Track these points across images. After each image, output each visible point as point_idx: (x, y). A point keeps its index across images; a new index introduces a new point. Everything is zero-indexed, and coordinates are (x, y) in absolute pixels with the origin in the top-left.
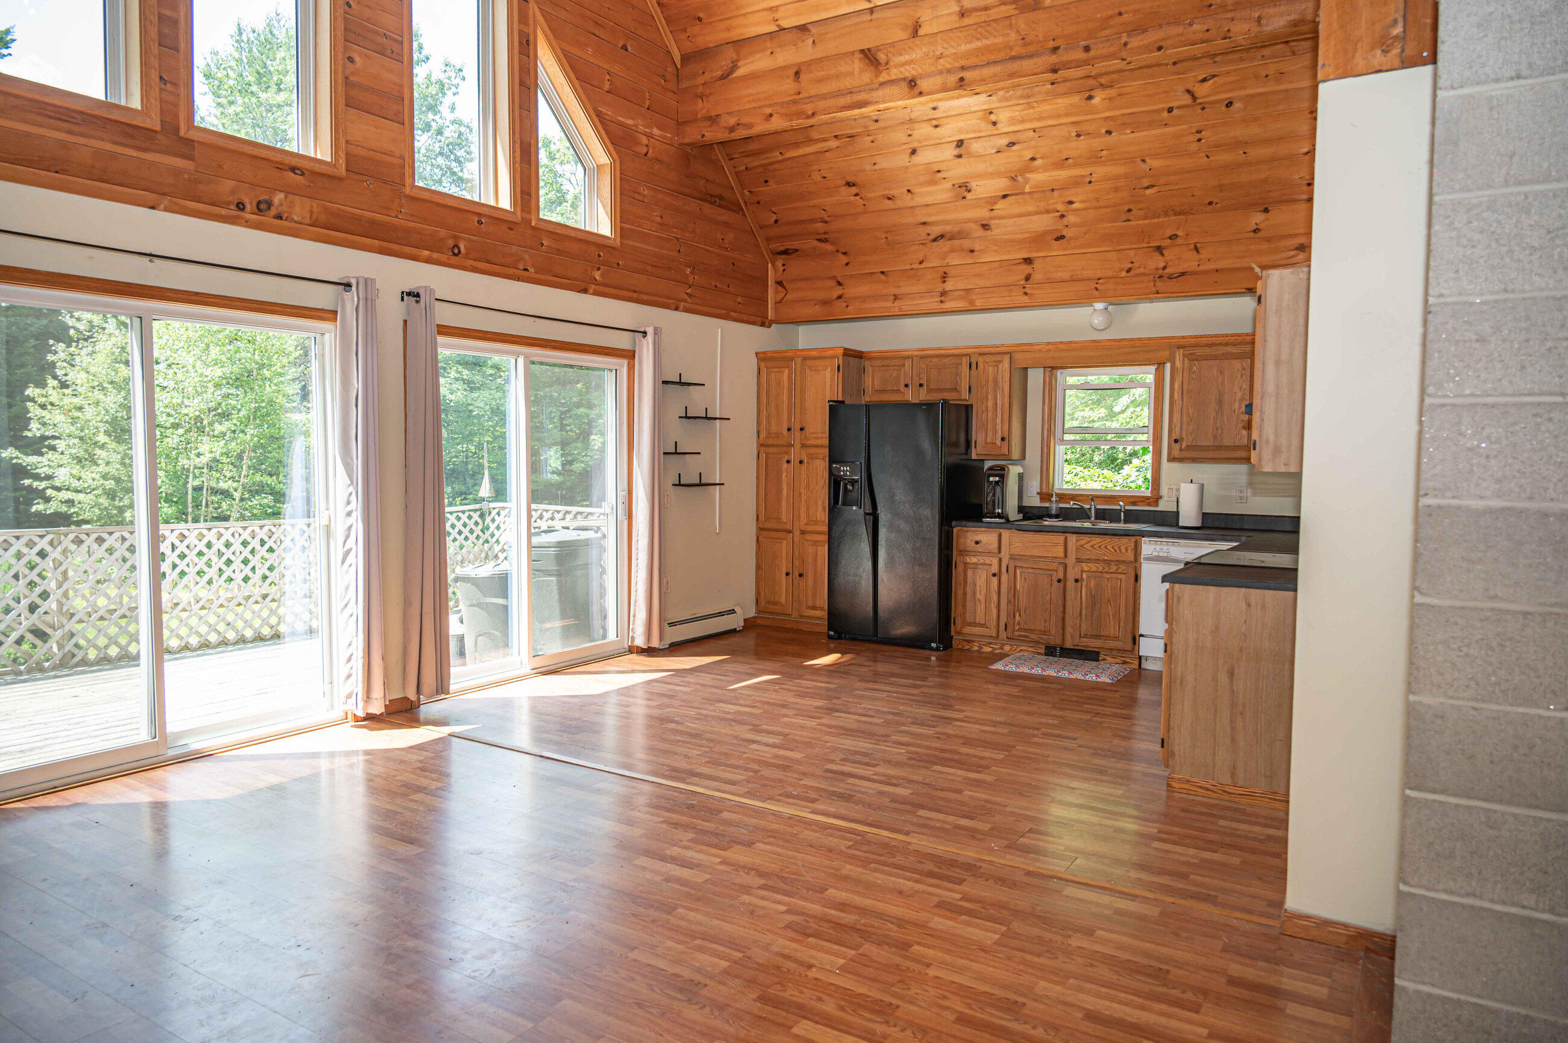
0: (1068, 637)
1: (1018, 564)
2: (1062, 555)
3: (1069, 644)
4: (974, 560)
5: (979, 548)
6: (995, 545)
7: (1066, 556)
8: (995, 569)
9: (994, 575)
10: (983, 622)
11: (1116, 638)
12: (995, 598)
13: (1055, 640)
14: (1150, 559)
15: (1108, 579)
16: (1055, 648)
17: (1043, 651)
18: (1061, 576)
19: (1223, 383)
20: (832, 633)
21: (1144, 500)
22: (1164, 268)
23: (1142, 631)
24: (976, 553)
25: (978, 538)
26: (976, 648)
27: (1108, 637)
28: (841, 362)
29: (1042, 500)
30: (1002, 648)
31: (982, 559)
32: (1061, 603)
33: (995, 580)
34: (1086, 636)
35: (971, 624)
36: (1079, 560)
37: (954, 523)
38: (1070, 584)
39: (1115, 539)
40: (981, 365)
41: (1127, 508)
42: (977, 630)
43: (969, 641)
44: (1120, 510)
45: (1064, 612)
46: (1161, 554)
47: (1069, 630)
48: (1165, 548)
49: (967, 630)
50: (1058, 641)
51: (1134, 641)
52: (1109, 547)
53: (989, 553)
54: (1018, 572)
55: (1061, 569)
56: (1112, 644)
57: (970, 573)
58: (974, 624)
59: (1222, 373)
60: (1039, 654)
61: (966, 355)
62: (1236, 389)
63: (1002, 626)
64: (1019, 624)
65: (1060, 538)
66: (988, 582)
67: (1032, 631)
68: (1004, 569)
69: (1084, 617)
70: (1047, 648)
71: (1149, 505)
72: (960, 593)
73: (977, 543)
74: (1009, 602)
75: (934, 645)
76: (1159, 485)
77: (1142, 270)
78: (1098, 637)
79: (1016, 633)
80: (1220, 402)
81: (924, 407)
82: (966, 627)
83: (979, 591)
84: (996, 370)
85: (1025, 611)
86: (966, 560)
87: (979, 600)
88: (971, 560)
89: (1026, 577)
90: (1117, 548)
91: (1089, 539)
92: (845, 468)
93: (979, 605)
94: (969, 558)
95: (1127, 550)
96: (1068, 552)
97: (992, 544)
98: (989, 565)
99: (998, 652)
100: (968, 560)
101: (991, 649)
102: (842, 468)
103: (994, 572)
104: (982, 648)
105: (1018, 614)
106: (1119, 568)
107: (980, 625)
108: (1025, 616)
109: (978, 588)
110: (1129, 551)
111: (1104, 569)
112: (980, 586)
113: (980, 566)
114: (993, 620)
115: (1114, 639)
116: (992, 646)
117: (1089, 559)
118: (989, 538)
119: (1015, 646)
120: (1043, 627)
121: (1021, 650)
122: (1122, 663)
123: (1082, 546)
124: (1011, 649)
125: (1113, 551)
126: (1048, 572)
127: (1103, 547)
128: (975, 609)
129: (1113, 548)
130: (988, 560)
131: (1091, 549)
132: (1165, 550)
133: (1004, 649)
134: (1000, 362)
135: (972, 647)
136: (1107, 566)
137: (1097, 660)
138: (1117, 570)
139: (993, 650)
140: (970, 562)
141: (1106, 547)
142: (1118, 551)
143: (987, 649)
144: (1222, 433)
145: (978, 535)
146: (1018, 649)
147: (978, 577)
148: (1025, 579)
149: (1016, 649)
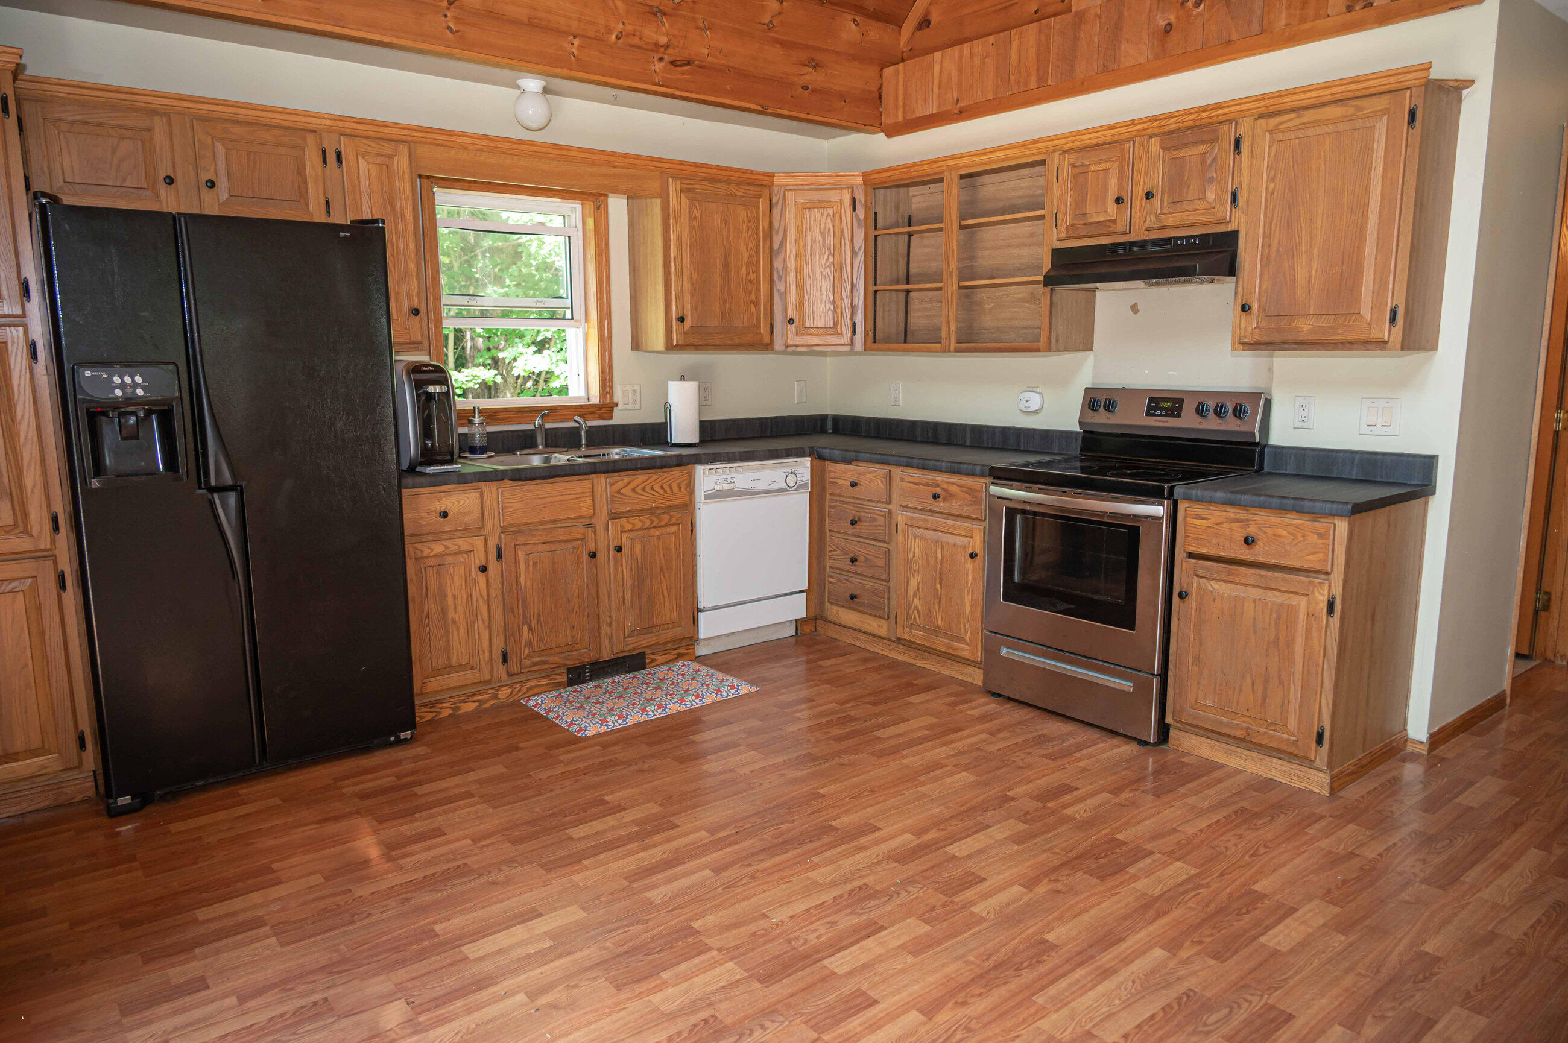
0: (605, 642)
1: (521, 539)
2: (589, 512)
3: (606, 655)
4: (438, 548)
5: (447, 525)
6: (476, 512)
7: (594, 512)
8: (477, 559)
9: (480, 570)
10: (464, 661)
11: (673, 624)
12: (483, 608)
13: (585, 655)
14: (711, 496)
15: (659, 538)
16: (584, 667)
17: (564, 678)
18: (591, 547)
19: (728, 237)
20: (125, 800)
21: (591, 410)
22: (667, 46)
23: (701, 606)
24: (436, 536)
25: (441, 506)
26: (446, 713)
27: (663, 626)
30: (496, 697)
31: (452, 545)
32: (593, 591)
33: (481, 578)
34: (632, 633)
35: (439, 672)
36: (613, 516)
38: (606, 556)
39: (663, 473)
40: (347, 157)
41: (586, 423)
42: (453, 679)
43: (434, 704)
45: (598, 604)
46: (726, 487)
47: (606, 631)
48: (729, 477)
49: (434, 684)
50: (591, 656)
51: (695, 621)
52: (656, 488)
53: (469, 531)
54: (521, 555)
55: (589, 535)
57: (432, 576)
58: (450, 668)
59: (726, 222)
60: (559, 686)
61: (313, 131)
62: (742, 248)
63: (498, 657)
64: (529, 644)
65: (584, 484)
66: (469, 584)
67: (552, 650)
68: (494, 555)
69: (628, 604)
70: (570, 671)
73: (445, 515)
74: (507, 611)
76: (610, 387)
77: (636, 41)
78: (649, 629)
79: (527, 662)
80: (726, 265)
81: (342, 234)
82: (431, 679)
83: (453, 606)
84: (385, 174)
85: (539, 621)
86: (422, 552)
87: (454, 622)
88: (432, 550)
89: (535, 560)
90: (666, 487)
91: (627, 479)
92: (128, 380)
93: (455, 633)
94: (428, 547)
95: (680, 488)
96: (597, 506)
97: (470, 512)
98: (468, 552)
99: (488, 705)
100: (426, 552)
101: (477, 704)
102: (117, 380)
103: (478, 563)
104: (458, 708)
105: (525, 628)
106: (672, 517)
107: (461, 667)
108: (540, 628)
109: (450, 599)
110: (683, 490)
111: (652, 522)
112: (454, 596)
113: (450, 559)
114: (484, 651)
115: (671, 626)
116: (476, 698)
117: (629, 511)
118: (462, 502)
119: (518, 685)
120: (569, 638)
121: (529, 689)
122: (676, 658)
123: (619, 492)
124: (512, 692)
125: (661, 491)
126: (570, 545)
127: (648, 489)
128: (448, 641)
129: (662, 487)
130: (464, 544)
131: (630, 494)
132: (729, 480)
133: (500, 696)
134: (391, 157)
135: (440, 713)
136: (657, 517)
137: (643, 667)
138: (670, 520)
139: (480, 705)
140: (431, 554)
141: (652, 488)
142: (669, 492)
143: (468, 707)
144: (730, 309)
145: (439, 500)
146: (524, 689)
147: (448, 581)
148: (535, 564)
149: (520, 690)
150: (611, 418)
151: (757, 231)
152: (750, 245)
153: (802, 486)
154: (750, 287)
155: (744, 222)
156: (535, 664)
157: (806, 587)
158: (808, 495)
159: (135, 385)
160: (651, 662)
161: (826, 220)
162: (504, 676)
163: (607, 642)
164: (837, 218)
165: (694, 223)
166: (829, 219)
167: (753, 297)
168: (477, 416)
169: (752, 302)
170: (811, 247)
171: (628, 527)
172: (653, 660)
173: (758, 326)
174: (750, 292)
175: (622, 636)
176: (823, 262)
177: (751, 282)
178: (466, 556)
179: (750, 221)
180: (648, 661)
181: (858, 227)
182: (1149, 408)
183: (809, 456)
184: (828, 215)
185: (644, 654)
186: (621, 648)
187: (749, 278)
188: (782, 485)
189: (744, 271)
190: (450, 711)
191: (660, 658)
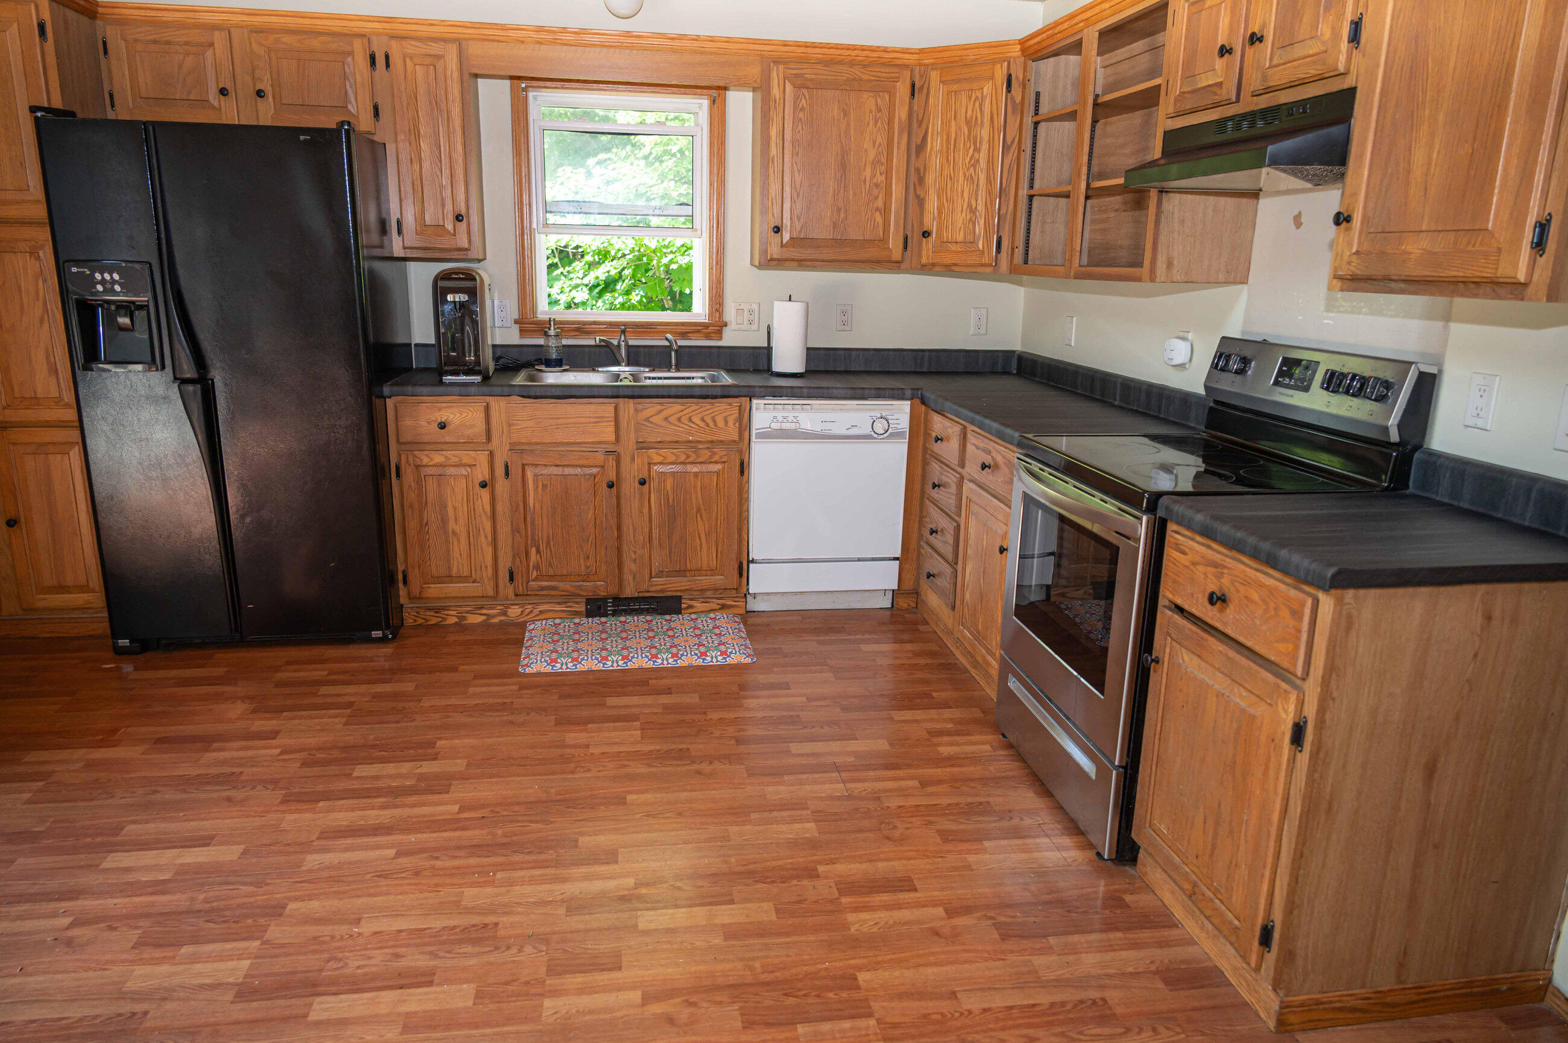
0: (628, 577)
1: (529, 459)
2: (613, 438)
3: (629, 591)
4: (438, 458)
5: (446, 436)
6: (481, 426)
7: (618, 439)
8: (482, 473)
9: (483, 485)
10: (466, 573)
11: (712, 571)
12: (488, 526)
13: (601, 587)
14: (768, 435)
15: (696, 474)
16: (604, 600)
17: (582, 608)
18: (612, 476)
19: (847, 133)
20: (124, 642)
21: (697, 329)
24: (439, 446)
25: (444, 415)
26: (452, 620)
27: (699, 571)
28: (46, 16)
29: (523, 332)
30: (505, 614)
31: (453, 455)
32: (613, 522)
33: (485, 494)
34: (660, 574)
35: (439, 580)
36: (642, 446)
37: (386, 390)
38: (629, 487)
39: (706, 404)
40: (396, 59)
41: (681, 343)
42: (453, 589)
43: (437, 610)
44: (670, 347)
45: (619, 537)
46: (786, 426)
47: (629, 566)
48: (791, 416)
49: (433, 590)
50: (613, 590)
51: (742, 571)
52: (696, 420)
53: (469, 444)
54: (530, 474)
55: (612, 462)
56: (706, 581)
57: (431, 486)
58: (449, 578)
59: (846, 114)
60: (577, 614)
61: (362, 36)
62: (867, 145)
63: (504, 575)
64: (537, 567)
65: (606, 408)
66: (470, 499)
67: (563, 577)
68: (500, 471)
69: (655, 542)
70: (589, 601)
71: (708, 337)
72: (412, 525)
73: (442, 426)
74: (515, 530)
75: (377, 634)
76: (721, 304)
78: (681, 572)
79: (534, 585)
80: (843, 166)
81: (302, 138)
82: (433, 586)
83: (453, 518)
84: (432, 76)
85: (548, 543)
86: (421, 460)
87: (454, 533)
88: (432, 459)
89: (545, 483)
90: (709, 420)
91: (659, 407)
92: (107, 276)
93: (455, 542)
94: (427, 456)
95: (726, 422)
96: (623, 432)
97: (473, 426)
98: (470, 466)
99: (496, 620)
100: (425, 460)
101: (484, 618)
102: (98, 276)
103: (481, 479)
104: (464, 618)
105: (534, 550)
106: (715, 453)
107: (461, 579)
108: (549, 553)
109: (450, 512)
110: (730, 424)
111: (688, 457)
112: (455, 509)
113: (452, 471)
114: (486, 567)
115: (709, 573)
116: (484, 611)
117: (660, 442)
118: (465, 415)
119: (530, 606)
120: (583, 567)
121: (541, 612)
122: (720, 609)
123: (647, 420)
124: (522, 612)
125: (702, 424)
126: (588, 471)
127: (684, 420)
128: (448, 551)
129: (703, 420)
130: (466, 457)
131: (664, 424)
132: (790, 419)
133: (509, 614)
134: (439, 57)
135: (445, 619)
136: (694, 452)
137: (678, 611)
138: (711, 457)
139: (488, 619)
140: (431, 463)
141: (690, 420)
142: (711, 425)
143: (476, 619)
144: (846, 218)
145: (440, 410)
146: (536, 611)
147: (449, 492)
148: (544, 486)
149: (531, 612)
150: (720, 338)
151: (890, 122)
152: (879, 140)
153: (899, 435)
154: (875, 192)
155: (871, 111)
156: (543, 588)
157: (898, 554)
158: (906, 446)
159: (114, 282)
160: (687, 608)
161: (974, 104)
162: (511, 595)
163: (631, 578)
164: (987, 103)
165: (801, 115)
166: (977, 103)
167: (880, 203)
168: (552, 328)
169: (877, 209)
170: (955, 140)
171: (659, 459)
172: (690, 607)
173: (884, 240)
174: (876, 198)
175: (647, 576)
176: (967, 161)
177: (877, 185)
178: (469, 469)
179: (880, 111)
180: (683, 606)
181: (1013, 112)
182: (1281, 373)
183: (911, 399)
184: (977, 98)
185: (680, 598)
186: (645, 587)
187: (875, 181)
188: (867, 430)
189: (868, 172)
190: (455, 620)
191: (698, 605)
